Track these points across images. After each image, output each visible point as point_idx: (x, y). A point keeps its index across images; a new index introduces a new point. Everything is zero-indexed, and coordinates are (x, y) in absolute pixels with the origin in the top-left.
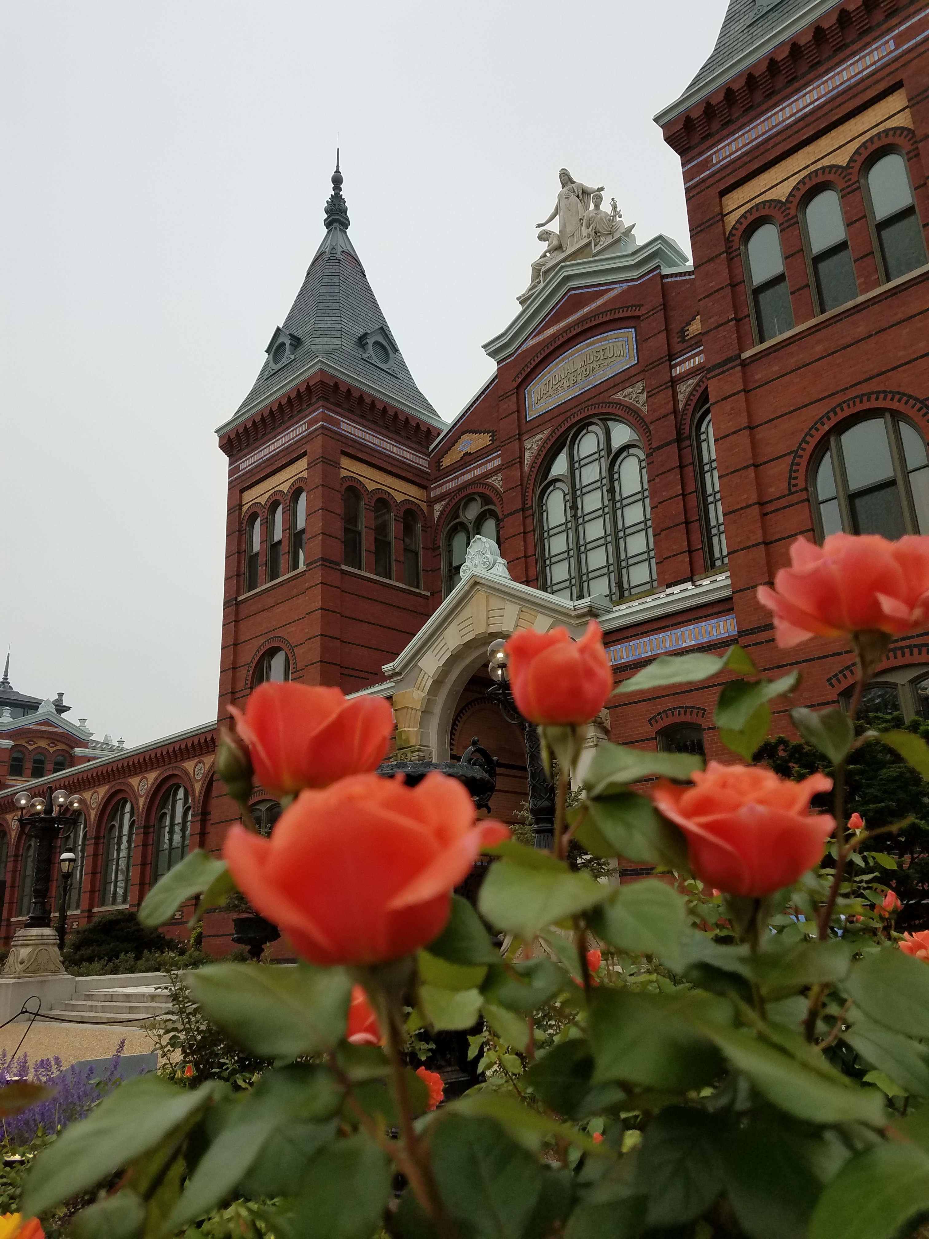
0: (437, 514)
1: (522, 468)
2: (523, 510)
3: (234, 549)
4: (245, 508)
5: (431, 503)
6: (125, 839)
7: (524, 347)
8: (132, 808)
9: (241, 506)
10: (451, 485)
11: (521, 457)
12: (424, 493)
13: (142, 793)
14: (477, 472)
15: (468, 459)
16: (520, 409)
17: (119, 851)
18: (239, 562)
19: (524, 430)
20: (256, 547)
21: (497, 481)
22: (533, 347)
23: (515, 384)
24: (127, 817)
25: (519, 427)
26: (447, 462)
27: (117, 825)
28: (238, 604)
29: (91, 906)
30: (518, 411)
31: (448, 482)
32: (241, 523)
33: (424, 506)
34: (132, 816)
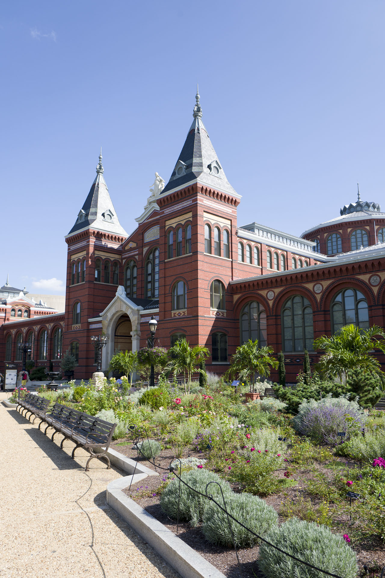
0: (123, 263)
1: (142, 256)
2: (142, 268)
3: (69, 272)
4: (72, 260)
5: (122, 259)
6: (45, 341)
7: (144, 222)
8: (47, 332)
9: (71, 260)
10: (127, 255)
11: (142, 253)
12: (120, 256)
13: (50, 329)
14: (133, 254)
15: (131, 249)
16: (143, 239)
17: (44, 344)
18: (70, 276)
19: (144, 245)
20: (74, 273)
21: (137, 257)
22: (147, 222)
23: (142, 232)
24: (46, 335)
25: (142, 244)
26: (127, 248)
27: (43, 337)
28: (69, 288)
29: (37, 360)
30: (142, 240)
31: (126, 254)
32: (70, 265)
33: (120, 260)
34: (47, 335)
